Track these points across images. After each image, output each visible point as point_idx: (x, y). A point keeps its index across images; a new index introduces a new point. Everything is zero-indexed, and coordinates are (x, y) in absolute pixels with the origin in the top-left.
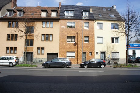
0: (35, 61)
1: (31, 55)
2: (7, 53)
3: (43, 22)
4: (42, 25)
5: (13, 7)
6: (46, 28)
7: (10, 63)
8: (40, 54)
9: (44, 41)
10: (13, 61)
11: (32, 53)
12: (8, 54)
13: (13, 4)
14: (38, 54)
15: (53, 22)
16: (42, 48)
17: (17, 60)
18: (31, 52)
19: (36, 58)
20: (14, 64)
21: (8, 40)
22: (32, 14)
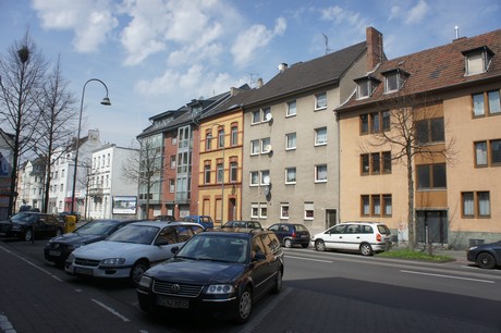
0: (455, 241)
1: (441, 221)
2: (363, 214)
3: (472, 95)
4: (470, 108)
5: (374, 66)
6: (490, 115)
7: (363, 244)
8: (472, 216)
9: (486, 166)
10: (371, 238)
11: (443, 214)
12: (368, 215)
13: (371, 57)
14: (464, 215)
15: (498, 90)
16: (478, 193)
17: (383, 236)
18: (440, 208)
19: (459, 232)
20: (374, 247)
21: (364, 171)
22: (434, 75)
